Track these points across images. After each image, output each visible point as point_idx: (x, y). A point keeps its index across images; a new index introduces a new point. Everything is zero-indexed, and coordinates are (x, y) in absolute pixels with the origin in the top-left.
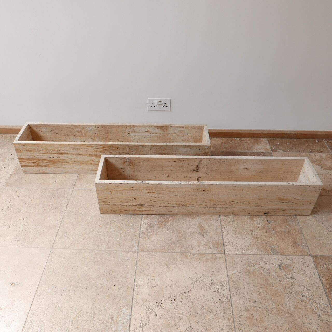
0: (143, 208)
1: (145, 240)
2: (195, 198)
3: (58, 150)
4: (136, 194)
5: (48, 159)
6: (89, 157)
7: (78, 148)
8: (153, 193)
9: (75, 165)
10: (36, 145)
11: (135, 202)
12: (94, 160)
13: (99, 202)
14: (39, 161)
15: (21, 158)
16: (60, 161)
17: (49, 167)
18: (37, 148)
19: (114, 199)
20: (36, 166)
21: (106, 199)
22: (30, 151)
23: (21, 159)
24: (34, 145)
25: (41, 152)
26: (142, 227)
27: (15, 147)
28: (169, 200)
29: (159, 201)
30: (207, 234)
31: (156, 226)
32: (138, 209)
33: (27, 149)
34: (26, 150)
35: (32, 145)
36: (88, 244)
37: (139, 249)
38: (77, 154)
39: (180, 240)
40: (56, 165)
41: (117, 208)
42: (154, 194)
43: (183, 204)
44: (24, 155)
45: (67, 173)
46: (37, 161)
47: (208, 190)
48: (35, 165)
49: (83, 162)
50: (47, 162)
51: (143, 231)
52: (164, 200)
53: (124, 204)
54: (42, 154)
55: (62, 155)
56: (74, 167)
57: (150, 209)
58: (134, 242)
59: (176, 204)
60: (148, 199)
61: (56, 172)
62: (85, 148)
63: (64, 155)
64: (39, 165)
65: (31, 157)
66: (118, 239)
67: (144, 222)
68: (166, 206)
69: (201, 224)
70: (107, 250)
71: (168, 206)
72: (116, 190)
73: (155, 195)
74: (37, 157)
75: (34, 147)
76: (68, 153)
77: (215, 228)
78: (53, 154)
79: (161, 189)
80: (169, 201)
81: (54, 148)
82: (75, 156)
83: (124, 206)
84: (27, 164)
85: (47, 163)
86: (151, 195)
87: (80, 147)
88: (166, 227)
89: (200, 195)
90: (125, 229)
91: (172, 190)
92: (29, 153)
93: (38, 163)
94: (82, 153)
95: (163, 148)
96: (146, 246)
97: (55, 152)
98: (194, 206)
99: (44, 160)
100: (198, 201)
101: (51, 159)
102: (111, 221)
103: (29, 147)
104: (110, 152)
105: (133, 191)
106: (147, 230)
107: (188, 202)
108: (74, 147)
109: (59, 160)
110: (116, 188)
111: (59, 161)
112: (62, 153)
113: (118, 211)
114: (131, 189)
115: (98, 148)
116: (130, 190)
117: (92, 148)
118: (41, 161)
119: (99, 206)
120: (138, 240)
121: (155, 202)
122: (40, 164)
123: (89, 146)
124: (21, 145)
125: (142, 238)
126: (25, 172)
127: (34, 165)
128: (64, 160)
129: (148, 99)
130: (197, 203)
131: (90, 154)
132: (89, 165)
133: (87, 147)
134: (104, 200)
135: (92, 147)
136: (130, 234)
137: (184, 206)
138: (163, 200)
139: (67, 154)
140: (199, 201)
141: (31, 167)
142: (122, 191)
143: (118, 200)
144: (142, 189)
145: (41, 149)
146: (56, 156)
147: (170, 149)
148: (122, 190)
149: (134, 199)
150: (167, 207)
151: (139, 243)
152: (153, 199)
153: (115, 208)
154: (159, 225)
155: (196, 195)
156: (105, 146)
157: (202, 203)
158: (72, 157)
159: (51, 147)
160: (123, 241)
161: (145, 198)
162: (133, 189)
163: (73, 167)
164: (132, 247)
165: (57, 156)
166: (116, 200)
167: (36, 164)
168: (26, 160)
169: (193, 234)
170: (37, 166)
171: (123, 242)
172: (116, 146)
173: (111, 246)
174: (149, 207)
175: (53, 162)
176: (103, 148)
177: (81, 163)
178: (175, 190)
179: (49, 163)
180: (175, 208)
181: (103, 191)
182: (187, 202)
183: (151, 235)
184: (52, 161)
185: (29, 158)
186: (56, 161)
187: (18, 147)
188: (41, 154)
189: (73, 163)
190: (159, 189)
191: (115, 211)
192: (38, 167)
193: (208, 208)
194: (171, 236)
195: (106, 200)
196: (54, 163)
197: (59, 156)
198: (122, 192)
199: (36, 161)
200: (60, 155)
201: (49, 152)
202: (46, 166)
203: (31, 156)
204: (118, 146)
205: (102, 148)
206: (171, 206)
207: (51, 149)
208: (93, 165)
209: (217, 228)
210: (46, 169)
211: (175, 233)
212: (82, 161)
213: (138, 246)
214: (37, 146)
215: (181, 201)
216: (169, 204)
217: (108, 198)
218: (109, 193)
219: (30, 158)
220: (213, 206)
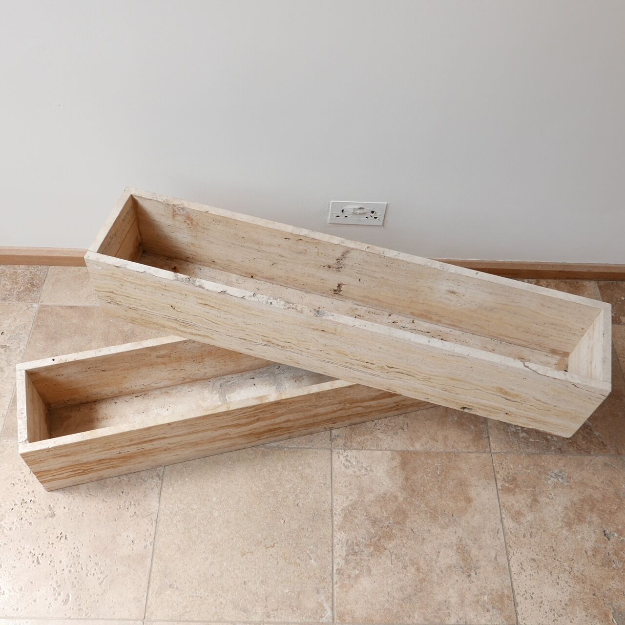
1: (344, 590)
26: (335, 554)
30: (478, 571)
31: (367, 551)
36: (222, 606)
37: (336, 616)
39: (421, 590)
51: (338, 564)
58: (323, 597)
66: (287, 591)
67: (339, 538)
69: (464, 543)
70: (265, 620)
77: (493, 554)
88: (387, 552)
90: (298, 561)
96: (349, 607)
102: (264, 539)
106: (347, 562)
120: (331, 590)
125: (339, 584)
129: (331, 202)
136: (312, 574)
151: (333, 601)
154: (372, 549)
160: (299, 593)
164: (319, 611)
169: (446, 571)
171: (298, 597)
173: (273, 610)
183: (357, 576)
194: (400, 580)
209: (499, 553)
211: (408, 568)
213: (332, 609)
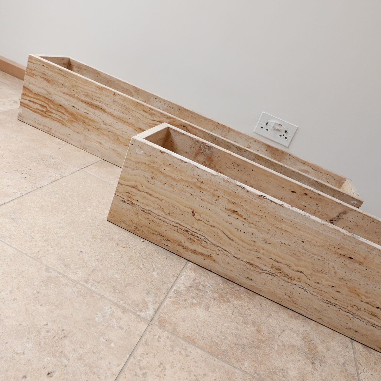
0: (198, 245)
1: (176, 306)
2: (320, 269)
3: (93, 97)
4: (202, 201)
5: (68, 109)
6: (136, 133)
7: (128, 106)
8: (237, 217)
9: (106, 138)
10: (63, 73)
11: (188, 222)
13: (117, 189)
14: (52, 106)
15: (27, 88)
16: (87, 121)
17: (63, 124)
18: (61, 80)
19: (150, 195)
20: (43, 113)
21: (135, 187)
22: (48, 81)
23: (27, 90)
24: (59, 72)
25: (65, 90)
26: (179, 280)
27: (30, 64)
28: (263, 249)
29: (241, 242)
30: (323, 364)
31: (211, 294)
32: (187, 244)
33: (45, 75)
34: (43, 76)
35: (57, 71)
36: (48, 253)
37: (156, 318)
38: (120, 119)
39: (257, 348)
40: (75, 125)
41: (147, 221)
42: (240, 218)
43: (287, 272)
44: (34, 85)
45: (86, 149)
46: (50, 104)
47: (362, 260)
48: (43, 111)
49: (121, 139)
50: (65, 113)
51: (179, 288)
52: (253, 243)
53: (165, 216)
54: (64, 95)
55: (94, 110)
56: (103, 143)
57: (212, 255)
58: (150, 299)
59: (272, 267)
60: (220, 227)
61: (68, 139)
62: (139, 112)
63: (97, 112)
64: (49, 114)
65: (44, 93)
66: (118, 276)
67: (188, 274)
68: (247, 262)
69: (311, 337)
70: (81, 282)
71: (251, 264)
72: (167, 173)
73: (238, 223)
74: (53, 97)
75: (59, 75)
76: (107, 109)
77: (341, 360)
78: (82, 101)
79: (261, 214)
80: (262, 251)
81: (88, 92)
82: (115, 121)
83: (161, 223)
84: (31, 104)
85: (63, 116)
86: (232, 218)
87: (130, 107)
88: (231, 305)
89: (336, 266)
90: (141, 266)
91: (283, 226)
92: (45, 84)
93: (49, 109)
94: (129, 121)
96: (174, 320)
97: (87, 99)
98: (310, 290)
99: (61, 107)
100: (323, 280)
101: (74, 110)
102: (119, 241)
103: (50, 73)
105: (198, 193)
106: (188, 290)
107: (301, 272)
108: (122, 103)
109: (84, 117)
110: (167, 169)
111: (85, 119)
112: (96, 107)
113: (143, 229)
114: (199, 184)
116: (193, 186)
117: (150, 117)
118: (55, 107)
119: (114, 200)
120: (162, 299)
121: (231, 241)
122: (52, 112)
124: (39, 63)
125: (172, 300)
126: (21, 119)
127: (40, 110)
128: (93, 121)
129: (263, 112)
130: (318, 283)
131: (142, 128)
133: (144, 111)
134: (130, 188)
135: (151, 114)
136: (149, 280)
137: (286, 279)
138: (249, 244)
139: (104, 110)
140: (327, 280)
141: (35, 112)
142: (178, 181)
143: (159, 201)
144: (221, 194)
145: (67, 85)
146: (85, 107)
148: (177, 178)
149: (190, 215)
150: (248, 266)
151: (159, 307)
152: (231, 233)
153: (142, 219)
154: (216, 295)
155: (329, 262)
156: (174, 123)
157: (330, 290)
158: (108, 119)
159: (85, 87)
160: (128, 284)
161: (213, 221)
162: (202, 186)
163: (100, 141)
164: (141, 306)
165: (85, 109)
166: (154, 199)
167: (45, 110)
168: (32, 96)
169: (289, 347)
170: (45, 115)
171: (126, 286)
172: (193, 129)
173: (94, 280)
174: (213, 247)
175: (75, 117)
177: (117, 139)
178: (290, 229)
179: (66, 117)
180: (264, 276)
181: (138, 166)
182: (298, 271)
183: (193, 304)
184: (72, 115)
185: (40, 94)
186: (80, 117)
187: (33, 65)
188: (61, 94)
189: (105, 133)
190: (255, 212)
191: (138, 226)
192: (45, 117)
193: (335, 309)
194: (237, 328)
195: (134, 190)
196: (75, 120)
197: (88, 110)
198: (175, 183)
199: (48, 105)
200: (90, 109)
201: (76, 95)
202: (58, 121)
203: (46, 90)
206: (259, 267)
207: (82, 90)
209: (347, 362)
210: (56, 126)
211: (248, 325)
212: (121, 135)
213: (156, 312)
214: (63, 76)
215: (288, 262)
216: (256, 259)
217: (140, 187)
218: (149, 175)
219: (42, 95)
220: (349, 308)
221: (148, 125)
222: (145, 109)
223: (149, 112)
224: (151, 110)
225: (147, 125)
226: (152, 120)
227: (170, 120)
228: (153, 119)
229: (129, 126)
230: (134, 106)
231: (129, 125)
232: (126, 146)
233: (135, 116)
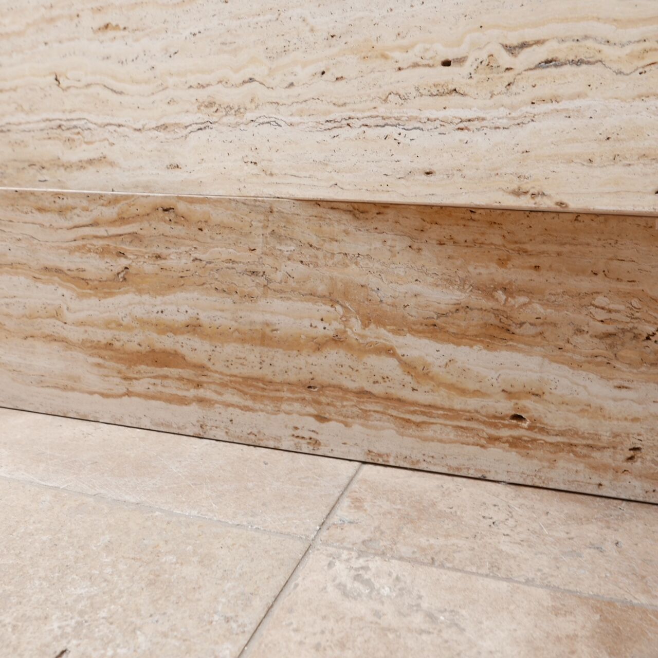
6: (41, 285)
12: (64, 307)
49: (8, 323)
62: (29, 218)
94: (10, 258)
95: (498, 240)
104: (158, 257)
115: (95, 224)
117: (61, 222)
123: (46, 204)
131: (50, 264)
132: (40, 346)
133: (41, 210)
135: (61, 212)
147: (553, 248)
156: (133, 210)
172: (192, 207)
176: (122, 220)
204: (206, 208)
205: (113, 223)
208: (55, 346)
212: (3, 309)
221: (65, 249)
222: (40, 204)
223: (54, 206)
224: (57, 200)
225: (61, 251)
226: (71, 228)
227: (119, 205)
228: (71, 224)
229: (16, 274)
230: (11, 208)
231: (14, 270)
232: (26, 338)
233: (20, 237)
